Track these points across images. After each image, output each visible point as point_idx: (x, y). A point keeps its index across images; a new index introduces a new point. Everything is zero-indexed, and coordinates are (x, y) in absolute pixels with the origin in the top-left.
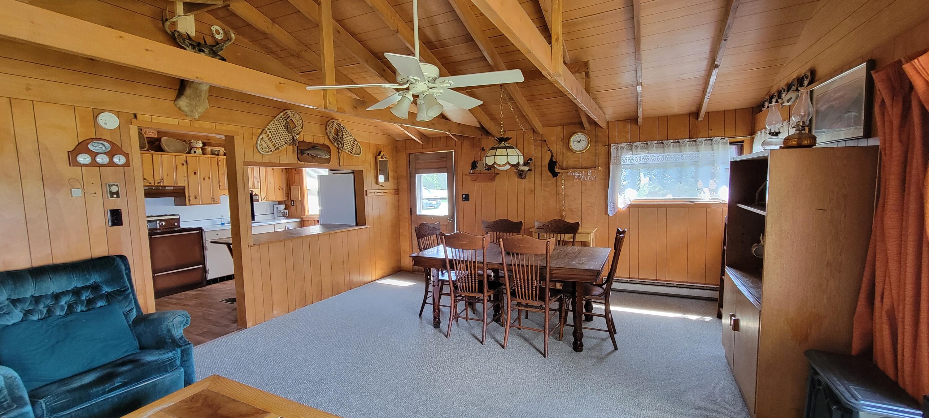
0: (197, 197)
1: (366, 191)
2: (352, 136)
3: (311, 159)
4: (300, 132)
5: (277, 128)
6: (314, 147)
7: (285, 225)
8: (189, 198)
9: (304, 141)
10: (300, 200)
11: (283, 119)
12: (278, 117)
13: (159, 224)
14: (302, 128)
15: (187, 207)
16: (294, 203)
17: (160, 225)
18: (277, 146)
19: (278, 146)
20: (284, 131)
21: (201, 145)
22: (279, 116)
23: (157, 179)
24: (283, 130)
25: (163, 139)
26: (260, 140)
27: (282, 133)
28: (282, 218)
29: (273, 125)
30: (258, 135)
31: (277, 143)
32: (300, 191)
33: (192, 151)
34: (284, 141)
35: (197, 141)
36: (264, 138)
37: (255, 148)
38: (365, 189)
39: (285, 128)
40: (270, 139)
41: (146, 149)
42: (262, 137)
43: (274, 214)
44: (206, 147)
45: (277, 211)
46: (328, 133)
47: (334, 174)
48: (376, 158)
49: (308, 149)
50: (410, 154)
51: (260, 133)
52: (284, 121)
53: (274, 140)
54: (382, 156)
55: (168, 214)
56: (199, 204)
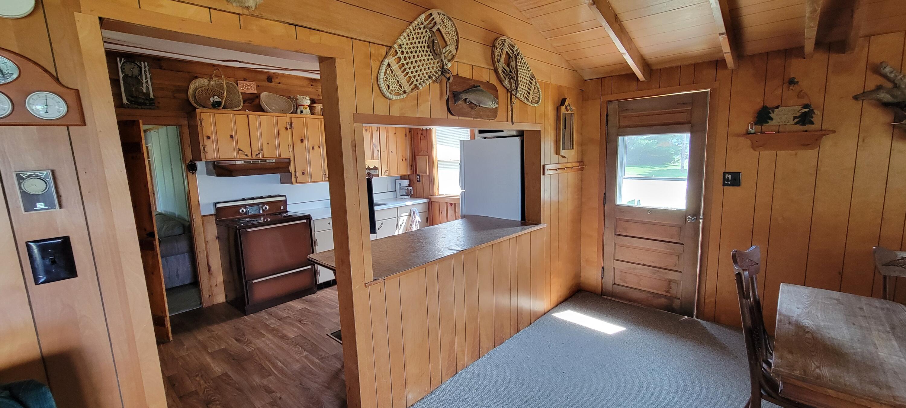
0: (306, 173)
1: (544, 166)
2: (529, 69)
3: (470, 109)
4: (453, 57)
5: (416, 46)
6: (474, 86)
7: (410, 208)
8: (296, 174)
9: (457, 74)
10: (428, 174)
11: (424, 28)
12: (416, 22)
13: (262, 207)
14: (457, 49)
15: (295, 186)
16: (420, 178)
17: (263, 210)
18: (414, 83)
19: (417, 83)
20: (427, 51)
21: (309, 102)
22: (418, 19)
23: (255, 149)
24: (425, 50)
25: (263, 95)
26: (384, 68)
27: (424, 57)
28: (406, 197)
29: (407, 38)
30: (381, 60)
31: (414, 77)
32: (429, 162)
33: (299, 111)
34: (427, 73)
35: (304, 97)
36: (391, 65)
37: (376, 85)
38: (542, 164)
39: (428, 47)
40: (403, 68)
41: (240, 108)
42: (389, 64)
43: (396, 191)
44: (315, 105)
45: (400, 188)
46: (496, 60)
47: (485, 138)
48: (558, 110)
49: (466, 91)
50: (608, 102)
51: (384, 53)
52: (426, 31)
53: (409, 71)
54: (566, 106)
55: (272, 194)
56: (308, 182)
